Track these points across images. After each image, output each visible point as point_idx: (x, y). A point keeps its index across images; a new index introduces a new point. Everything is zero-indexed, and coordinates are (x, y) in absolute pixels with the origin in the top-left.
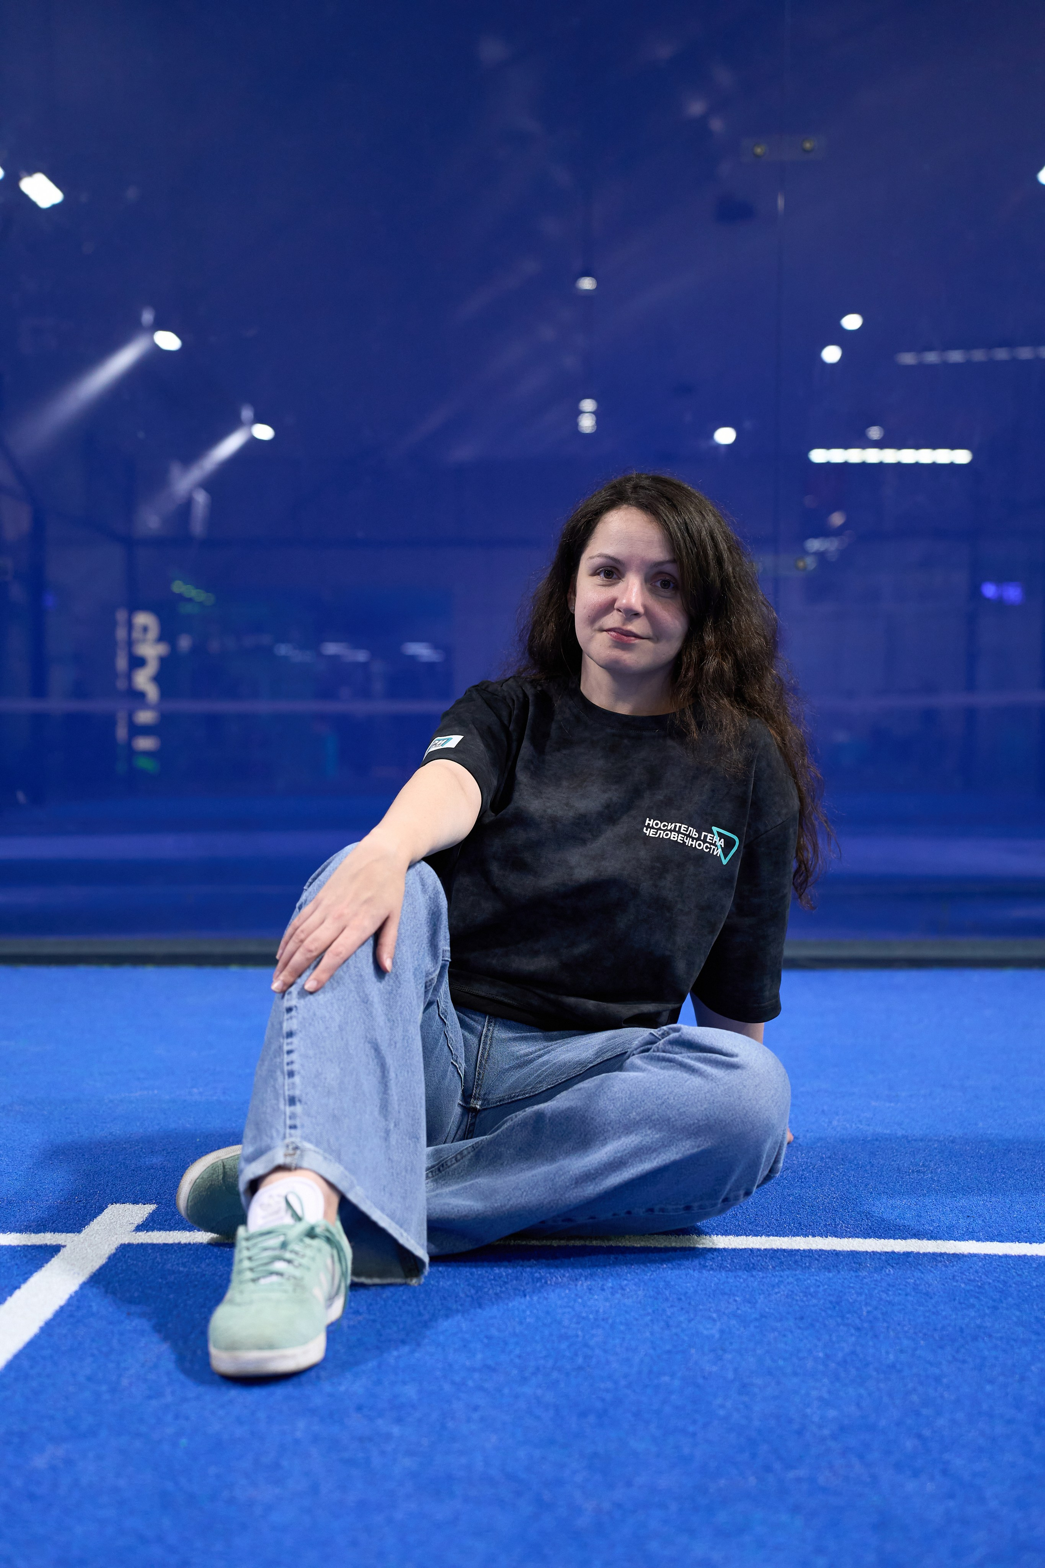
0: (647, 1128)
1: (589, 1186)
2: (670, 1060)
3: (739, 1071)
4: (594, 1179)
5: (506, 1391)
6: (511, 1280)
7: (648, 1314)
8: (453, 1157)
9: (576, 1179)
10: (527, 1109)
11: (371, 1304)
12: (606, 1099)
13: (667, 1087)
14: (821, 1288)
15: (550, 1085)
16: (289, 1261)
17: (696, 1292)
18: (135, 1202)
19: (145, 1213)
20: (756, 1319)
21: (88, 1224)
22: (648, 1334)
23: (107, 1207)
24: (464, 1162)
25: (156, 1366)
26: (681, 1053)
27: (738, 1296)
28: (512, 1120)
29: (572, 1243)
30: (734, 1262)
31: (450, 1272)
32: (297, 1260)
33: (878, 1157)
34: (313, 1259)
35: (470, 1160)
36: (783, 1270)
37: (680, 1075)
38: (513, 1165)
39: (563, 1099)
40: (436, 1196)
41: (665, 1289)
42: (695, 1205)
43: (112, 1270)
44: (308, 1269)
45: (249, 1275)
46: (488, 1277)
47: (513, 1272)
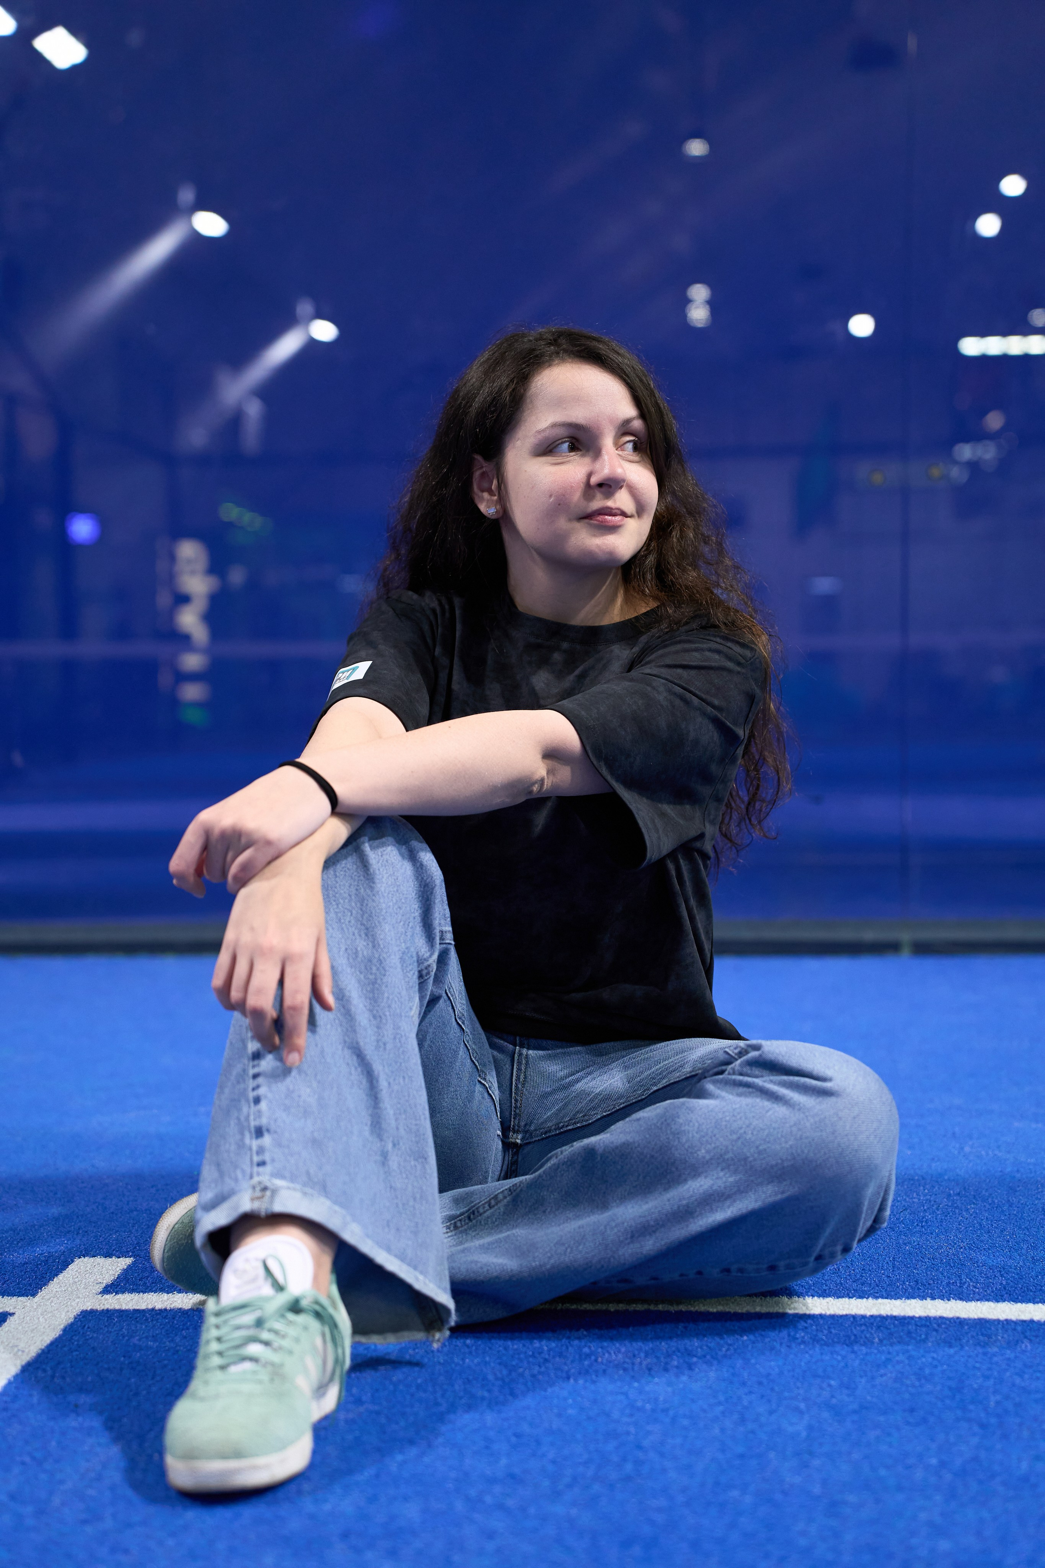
0: (719, 1169)
1: (648, 1240)
2: (748, 1085)
3: (833, 1100)
4: (654, 1232)
5: (532, 1510)
6: (554, 1357)
7: (720, 1403)
8: (486, 1203)
9: (632, 1232)
10: (575, 1143)
11: (377, 1390)
12: (669, 1132)
13: (743, 1119)
14: (939, 1369)
15: (606, 1111)
16: (267, 1343)
17: (781, 1373)
18: (108, 1255)
19: (118, 1269)
20: (855, 1412)
21: (46, 1284)
22: (717, 1431)
23: (73, 1261)
24: (499, 1208)
25: (99, 1478)
26: (762, 1076)
27: (833, 1379)
28: (557, 1157)
29: (633, 1307)
30: (831, 1332)
31: (480, 1345)
32: (277, 1342)
33: (1018, 1194)
34: (297, 1340)
35: (506, 1206)
36: (892, 1345)
37: (761, 1104)
38: (557, 1213)
39: (619, 1130)
40: (463, 1251)
41: (743, 1368)
42: (782, 1264)
43: (65, 1346)
44: (290, 1352)
45: (216, 1361)
46: (526, 1353)
47: (557, 1346)
